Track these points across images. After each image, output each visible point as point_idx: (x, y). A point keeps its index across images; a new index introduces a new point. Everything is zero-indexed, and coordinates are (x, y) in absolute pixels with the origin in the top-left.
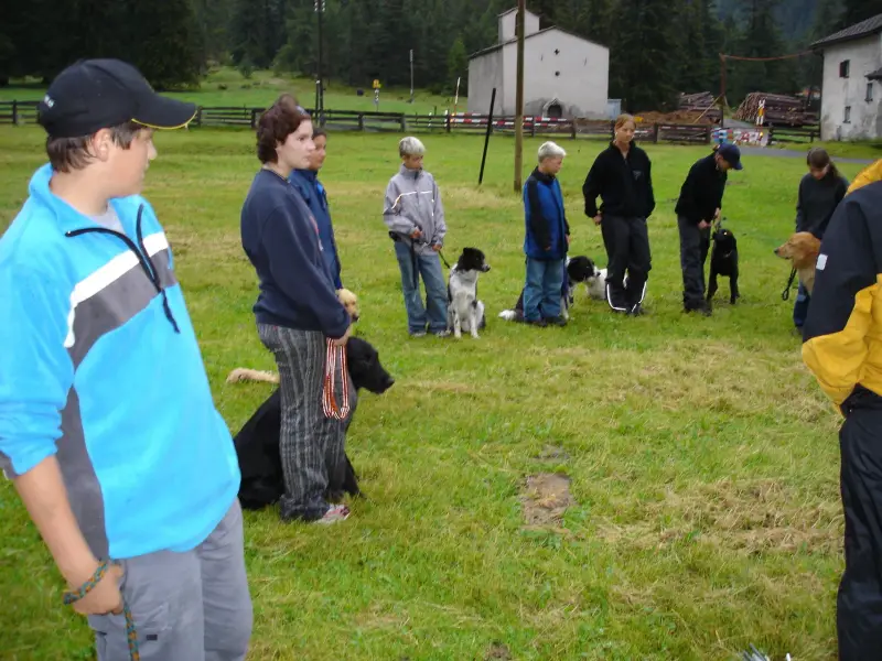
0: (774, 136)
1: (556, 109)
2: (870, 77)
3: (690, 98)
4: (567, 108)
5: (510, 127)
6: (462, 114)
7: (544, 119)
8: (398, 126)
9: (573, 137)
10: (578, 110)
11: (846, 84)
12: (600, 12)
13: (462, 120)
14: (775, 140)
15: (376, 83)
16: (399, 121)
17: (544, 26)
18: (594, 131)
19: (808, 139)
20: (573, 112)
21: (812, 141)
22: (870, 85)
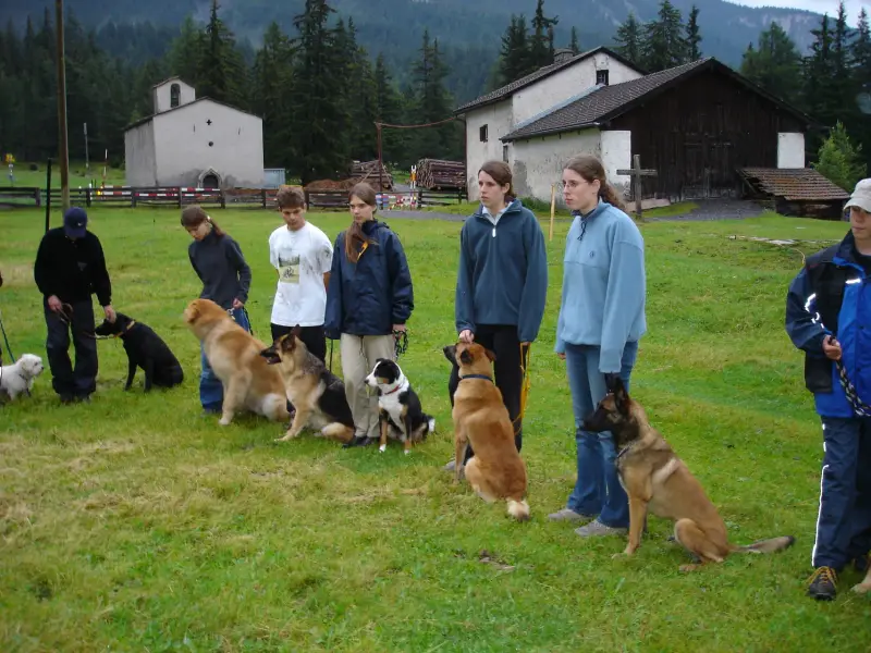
0: (424, 199)
1: (211, 179)
2: (504, 140)
3: (363, 166)
4: (223, 178)
5: (162, 198)
6: (111, 187)
7: (197, 190)
8: (33, 201)
9: (223, 207)
10: (234, 179)
11: (486, 148)
12: (273, 84)
13: (112, 193)
14: (424, 203)
15: (10, 157)
16: (35, 196)
17: (200, 96)
18: (244, 200)
19: (456, 201)
20: (230, 181)
21: (460, 202)
22: (506, 147)
